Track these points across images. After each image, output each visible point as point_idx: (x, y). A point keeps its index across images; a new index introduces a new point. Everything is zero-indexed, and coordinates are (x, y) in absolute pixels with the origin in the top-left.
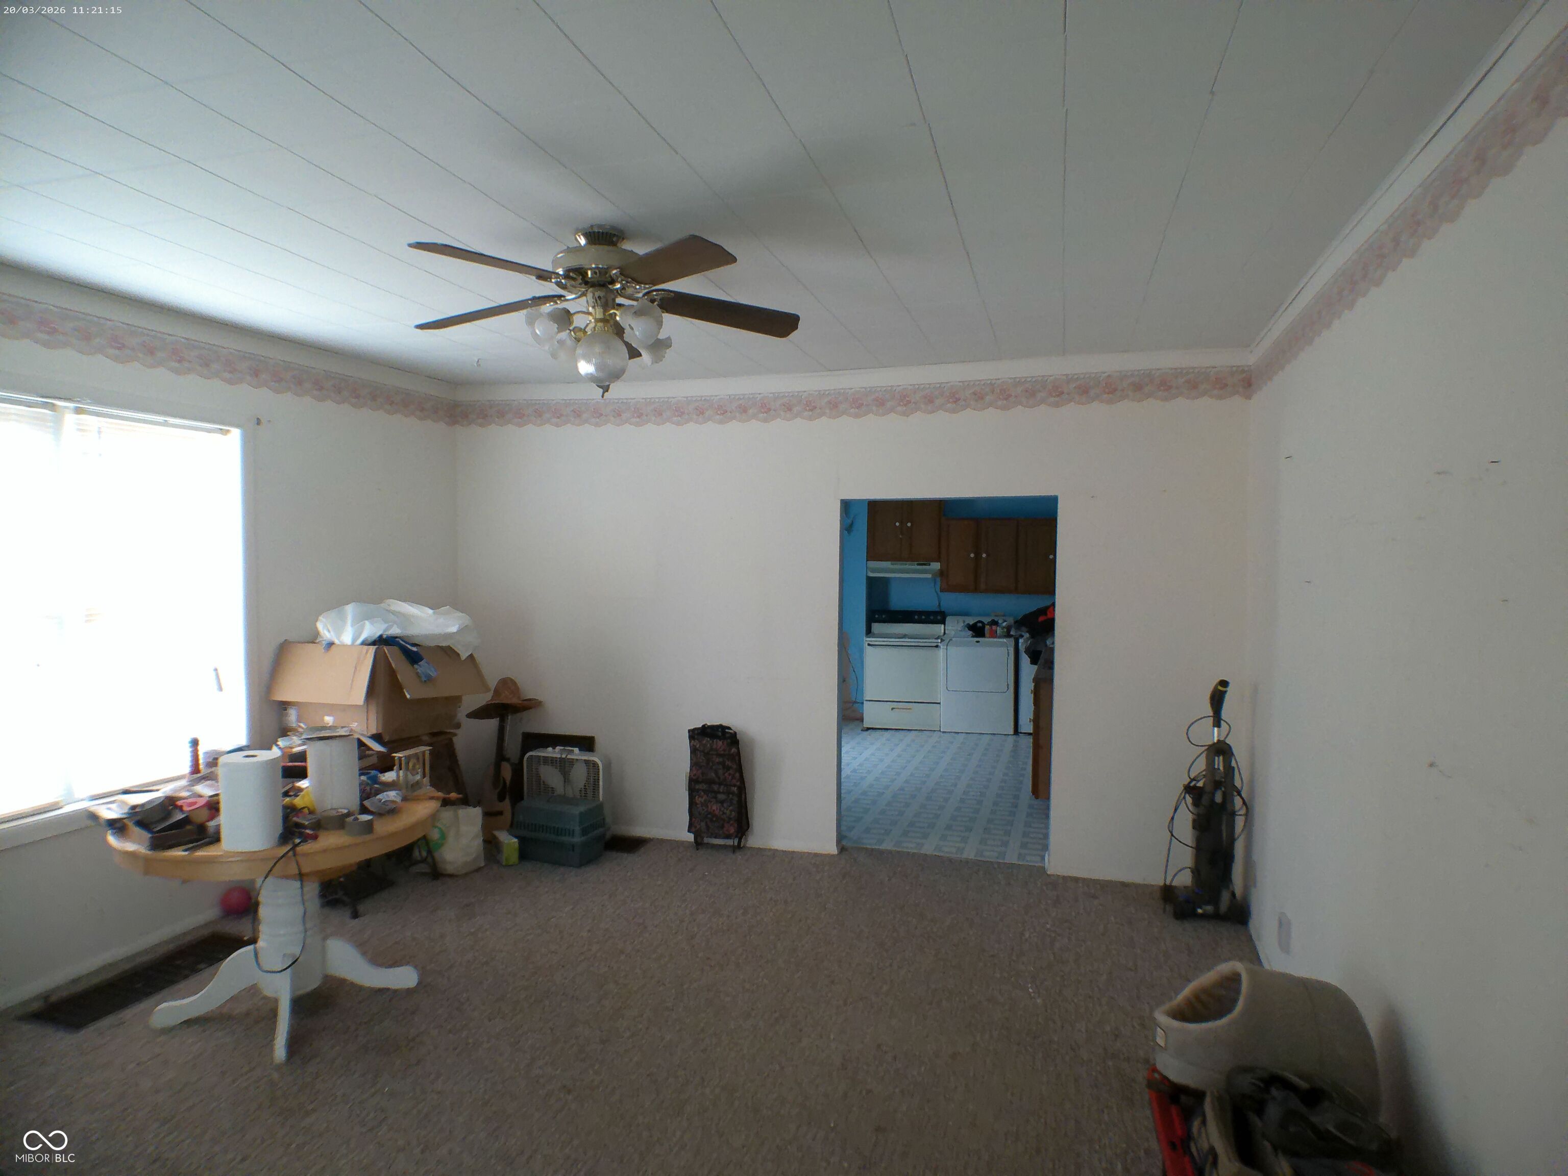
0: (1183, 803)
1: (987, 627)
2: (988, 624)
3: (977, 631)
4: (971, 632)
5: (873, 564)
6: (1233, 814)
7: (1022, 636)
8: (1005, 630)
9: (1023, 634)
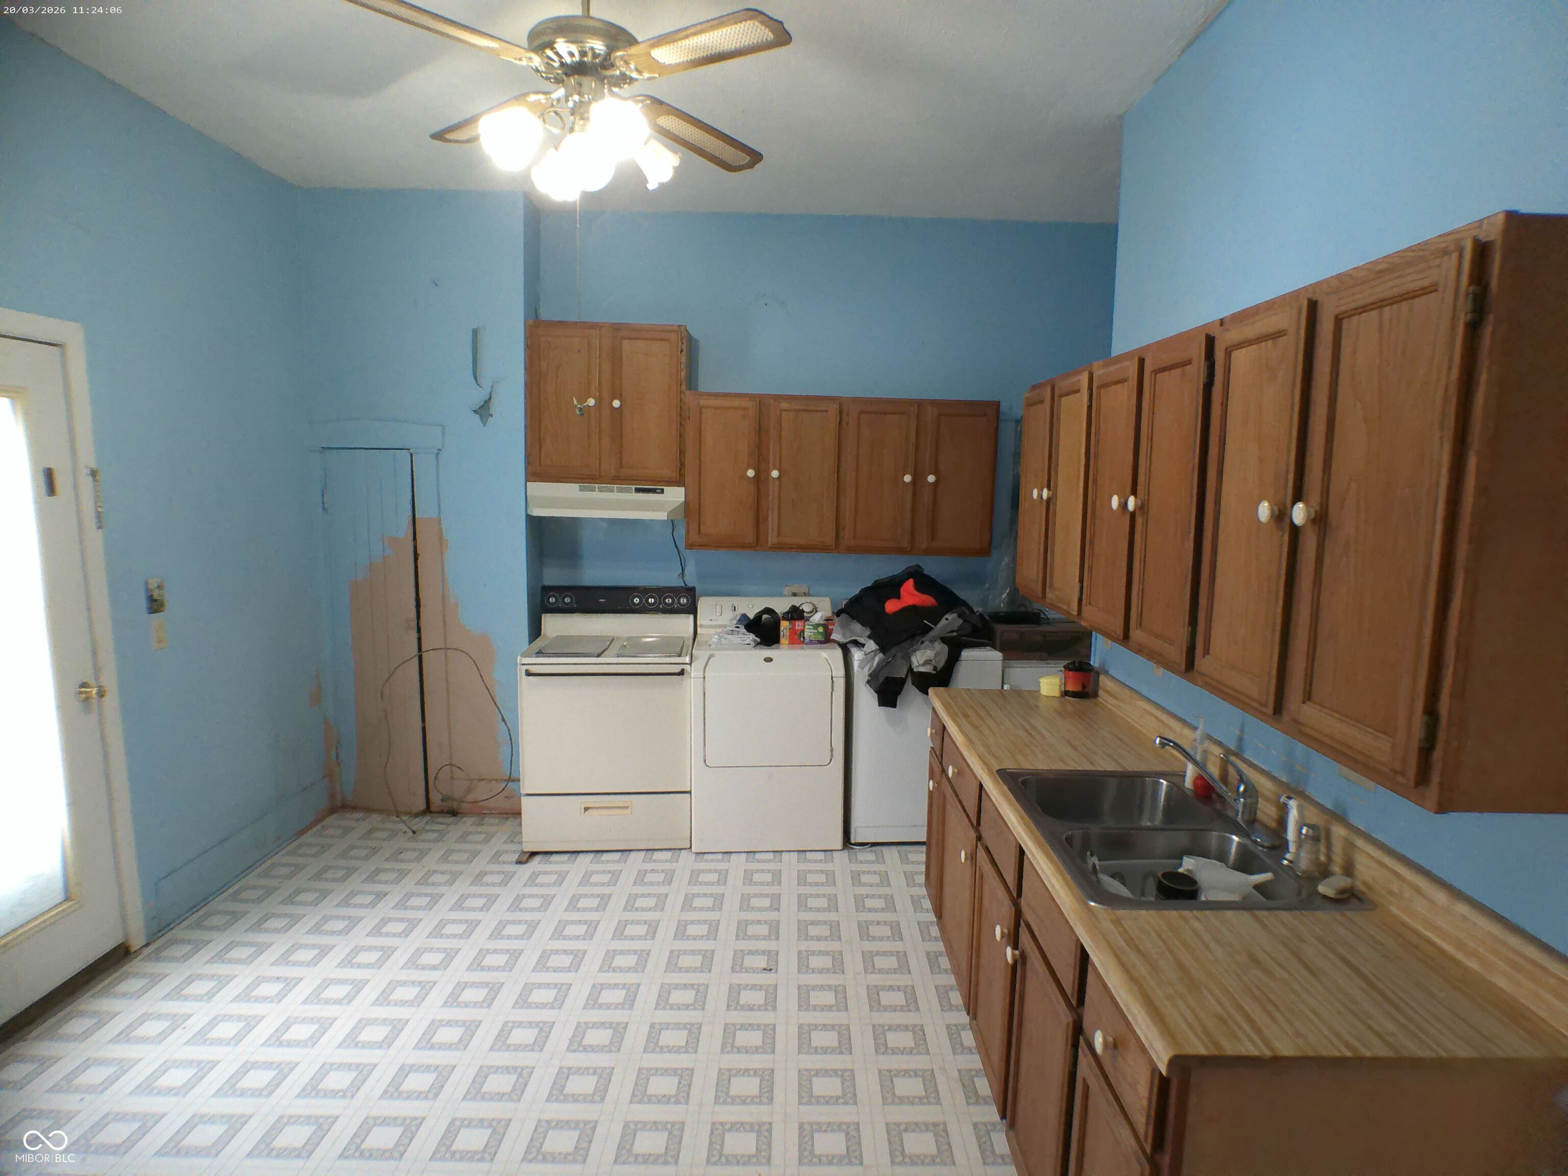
1: (784, 625)
2: (784, 619)
3: (765, 632)
4: (752, 636)
5: (538, 489)
7: (859, 645)
8: (821, 630)
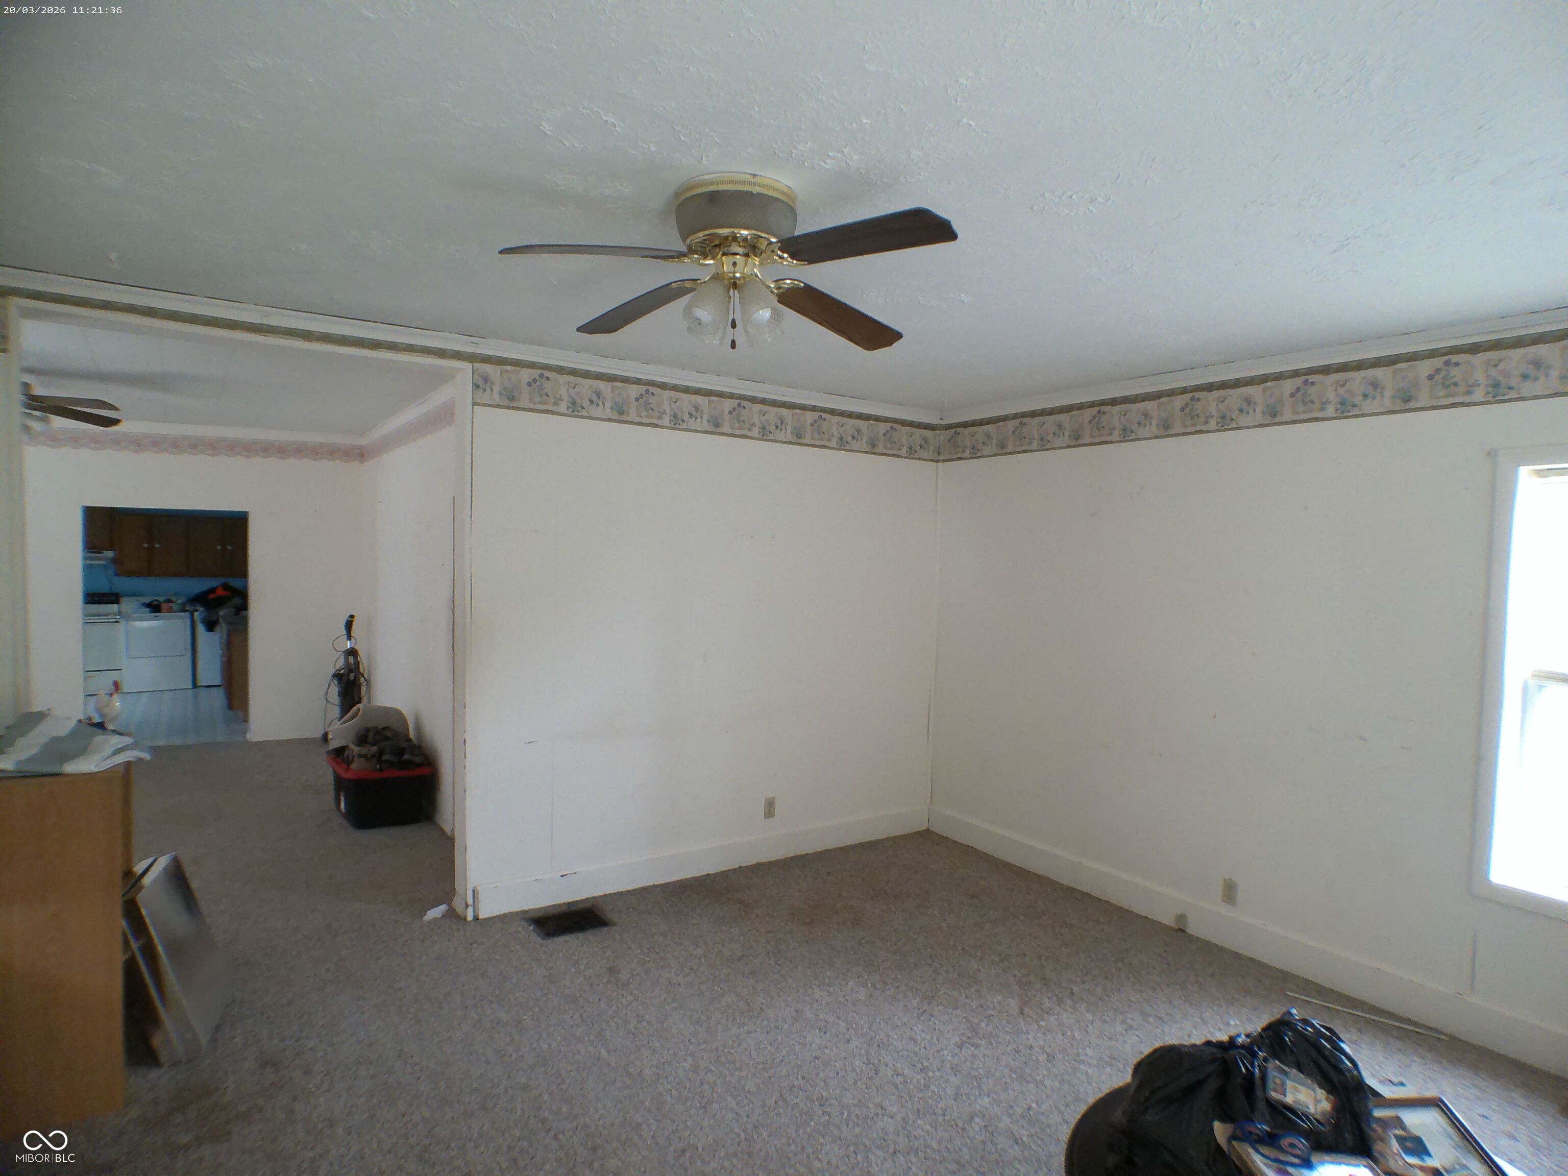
0: (333, 684)
1: (163, 605)
2: (163, 602)
3: (155, 608)
4: (148, 609)
6: (360, 685)
7: (197, 611)
8: (181, 606)
9: (198, 608)
